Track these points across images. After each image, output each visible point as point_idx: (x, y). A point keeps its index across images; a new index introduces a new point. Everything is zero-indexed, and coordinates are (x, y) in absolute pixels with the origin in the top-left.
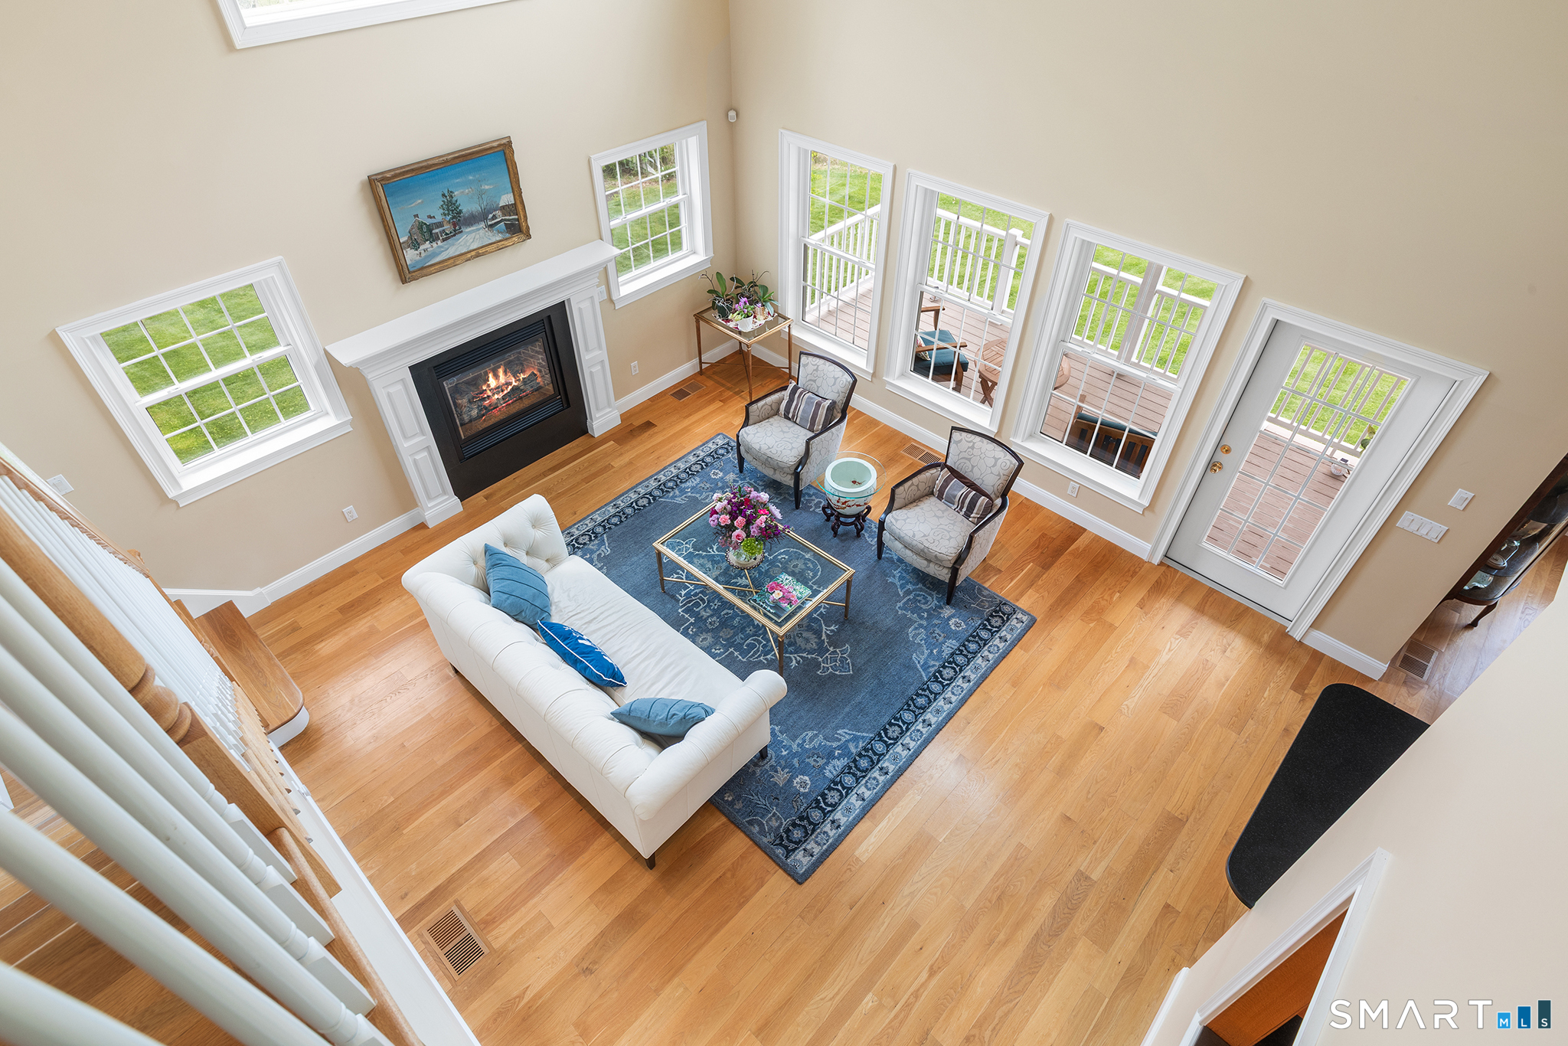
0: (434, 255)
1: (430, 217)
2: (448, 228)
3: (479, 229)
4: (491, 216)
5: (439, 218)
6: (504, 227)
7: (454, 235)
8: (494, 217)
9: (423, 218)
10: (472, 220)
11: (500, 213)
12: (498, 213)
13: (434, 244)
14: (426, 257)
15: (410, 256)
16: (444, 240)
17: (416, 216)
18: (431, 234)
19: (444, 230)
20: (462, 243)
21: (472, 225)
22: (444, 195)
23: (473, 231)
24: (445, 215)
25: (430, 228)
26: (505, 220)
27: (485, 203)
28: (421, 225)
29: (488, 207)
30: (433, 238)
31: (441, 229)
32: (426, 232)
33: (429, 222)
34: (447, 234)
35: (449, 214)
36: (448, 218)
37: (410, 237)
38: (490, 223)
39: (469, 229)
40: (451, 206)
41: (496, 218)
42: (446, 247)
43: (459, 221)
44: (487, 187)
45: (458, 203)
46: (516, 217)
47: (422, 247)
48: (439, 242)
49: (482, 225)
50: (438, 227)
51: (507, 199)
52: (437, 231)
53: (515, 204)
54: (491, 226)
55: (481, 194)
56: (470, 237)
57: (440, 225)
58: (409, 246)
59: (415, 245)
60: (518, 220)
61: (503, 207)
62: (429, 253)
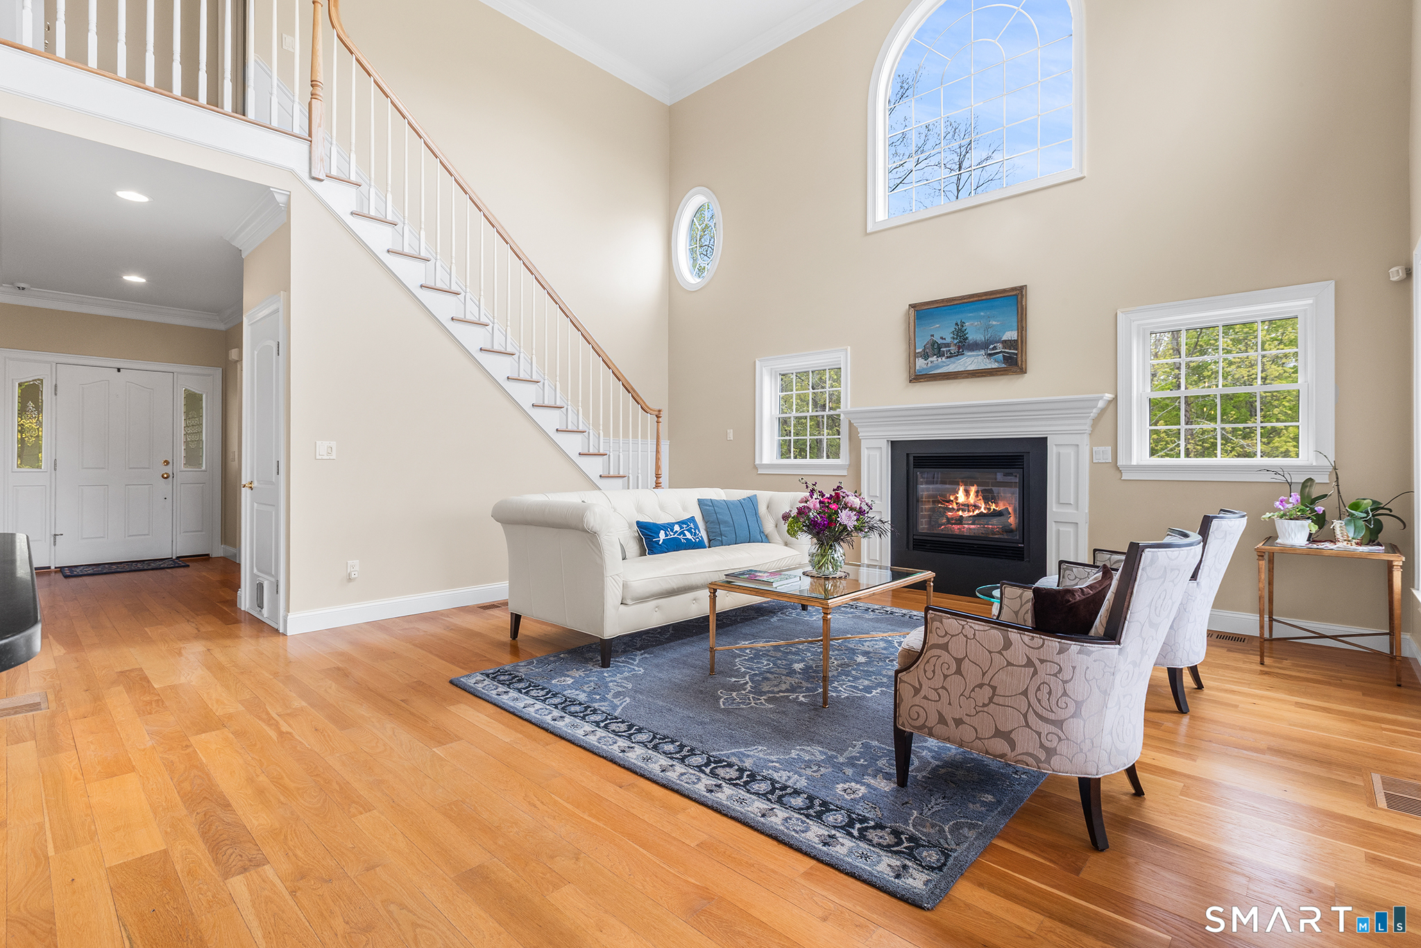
0: (938, 367)
1: (942, 338)
2: (953, 349)
3: (979, 355)
4: (992, 346)
5: (948, 340)
6: (1002, 358)
7: (957, 356)
8: (995, 348)
9: (937, 338)
10: (975, 346)
11: (1001, 346)
12: (1000, 345)
13: (940, 359)
14: (931, 367)
15: (920, 363)
16: (947, 357)
17: (933, 336)
18: (940, 350)
19: (949, 350)
20: (962, 363)
21: (973, 351)
22: (957, 324)
23: (973, 356)
24: (954, 338)
25: (939, 347)
26: (1004, 352)
27: (989, 335)
28: (934, 343)
29: (991, 339)
30: (940, 354)
31: (948, 349)
32: (936, 349)
33: (940, 341)
34: (951, 353)
35: (957, 339)
36: (956, 341)
37: (924, 350)
38: (989, 352)
39: (970, 353)
40: (960, 334)
41: (996, 349)
42: (948, 363)
43: (963, 345)
44: (994, 323)
45: (966, 332)
46: (1016, 352)
47: (930, 359)
48: (943, 358)
49: (983, 352)
50: (946, 347)
51: (1011, 335)
52: (944, 349)
53: (1017, 340)
54: (990, 355)
55: (988, 328)
56: (969, 360)
57: (948, 345)
58: (921, 356)
59: (925, 356)
60: (1016, 354)
61: (1005, 341)
62: (934, 365)
